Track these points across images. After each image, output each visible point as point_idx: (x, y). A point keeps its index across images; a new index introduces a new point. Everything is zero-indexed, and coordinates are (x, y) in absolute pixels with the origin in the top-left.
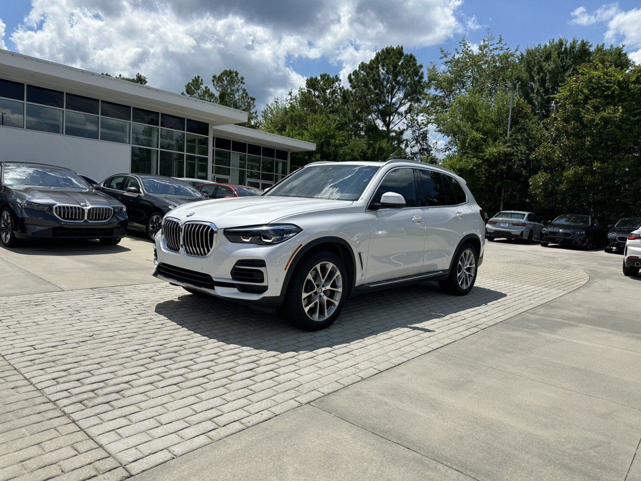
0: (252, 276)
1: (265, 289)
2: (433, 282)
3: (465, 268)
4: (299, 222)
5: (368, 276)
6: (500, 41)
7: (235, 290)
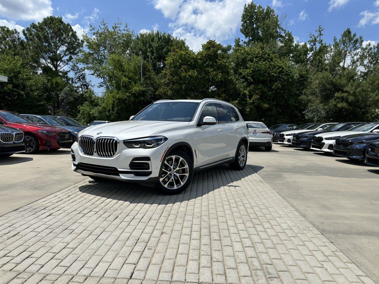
0: (143, 166)
1: (150, 173)
2: (226, 164)
3: (242, 155)
4: (166, 135)
5: (199, 163)
6: (126, 26)
7: (132, 175)
